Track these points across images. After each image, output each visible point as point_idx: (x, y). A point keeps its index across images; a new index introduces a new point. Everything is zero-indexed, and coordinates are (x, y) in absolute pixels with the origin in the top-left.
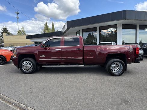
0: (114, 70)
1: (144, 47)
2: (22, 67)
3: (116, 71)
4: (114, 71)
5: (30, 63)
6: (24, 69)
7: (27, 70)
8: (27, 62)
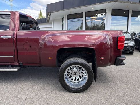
0: (74, 78)
1: (136, 38)
3: (78, 80)
4: (75, 80)
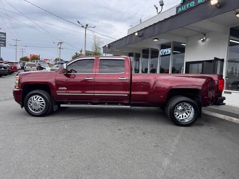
2: (29, 106)
5: (41, 99)
6: (32, 109)
7: (37, 111)
8: (36, 97)
